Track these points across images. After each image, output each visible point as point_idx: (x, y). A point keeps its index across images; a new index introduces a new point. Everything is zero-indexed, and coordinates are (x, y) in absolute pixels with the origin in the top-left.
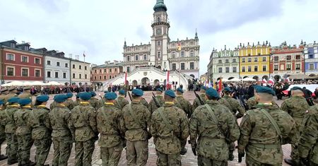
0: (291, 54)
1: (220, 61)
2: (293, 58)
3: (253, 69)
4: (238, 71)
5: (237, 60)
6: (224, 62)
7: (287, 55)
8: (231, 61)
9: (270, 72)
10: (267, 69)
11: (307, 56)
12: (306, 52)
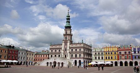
0: (126, 51)
1: (96, 53)
2: (127, 53)
3: (110, 58)
4: (104, 59)
5: (103, 53)
6: (97, 54)
7: (125, 51)
8: (100, 53)
9: (118, 59)
10: (117, 58)
11: (133, 53)
12: (133, 50)
